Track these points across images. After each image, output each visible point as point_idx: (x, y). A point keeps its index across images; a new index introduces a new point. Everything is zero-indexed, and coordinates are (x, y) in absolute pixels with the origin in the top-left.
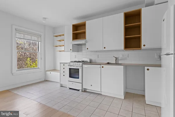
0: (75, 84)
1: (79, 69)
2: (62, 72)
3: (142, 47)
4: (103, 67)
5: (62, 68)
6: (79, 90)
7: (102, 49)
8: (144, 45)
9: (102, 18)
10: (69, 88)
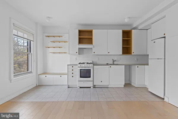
0: (87, 82)
1: (90, 70)
2: (70, 73)
3: (132, 53)
4: (110, 67)
5: (70, 70)
6: (90, 87)
7: (107, 53)
8: (133, 53)
9: (106, 30)
10: (79, 87)
